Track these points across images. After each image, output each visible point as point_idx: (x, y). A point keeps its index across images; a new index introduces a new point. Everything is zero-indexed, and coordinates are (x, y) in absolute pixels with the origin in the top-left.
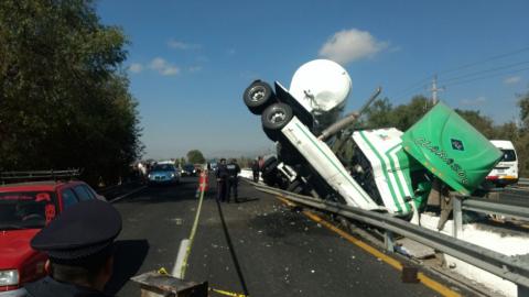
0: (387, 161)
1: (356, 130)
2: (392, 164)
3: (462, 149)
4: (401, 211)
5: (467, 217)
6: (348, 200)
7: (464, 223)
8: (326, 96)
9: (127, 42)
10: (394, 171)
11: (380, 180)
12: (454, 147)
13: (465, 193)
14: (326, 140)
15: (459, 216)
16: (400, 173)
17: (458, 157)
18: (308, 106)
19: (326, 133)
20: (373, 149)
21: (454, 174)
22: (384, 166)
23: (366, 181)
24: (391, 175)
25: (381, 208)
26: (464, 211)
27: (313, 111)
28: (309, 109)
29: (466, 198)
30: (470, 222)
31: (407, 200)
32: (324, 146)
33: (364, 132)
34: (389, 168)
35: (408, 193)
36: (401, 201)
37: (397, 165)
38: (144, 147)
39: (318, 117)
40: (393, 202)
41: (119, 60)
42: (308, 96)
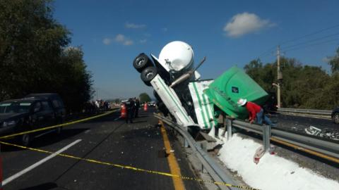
0: (201, 98)
1: (191, 82)
2: (205, 101)
3: (238, 92)
4: (206, 127)
5: (234, 130)
6: (178, 120)
7: (232, 133)
8: (177, 62)
9: (70, 33)
10: (206, 105)
11: (198, 111)
12: (233, 91)
13: (233, 116)
14: (174, 88)
15: (230, 128)
16: (208, 106)
17: (233, 96)
18: (167, 68)
19: (173, 84)
20: (197, 92)
21: (230, 107)
22: (200, 102)
23: (191, 112)
24: (204, 107)
25: (196, 125)
26: (232, 127)
27: (171, 71)
28: (168, 70)
29: (234, 119)
30: (236, 132)
31: (211, 120)
32: (172, 90)
33: (196, 83)
34: (203, 103)
35: (212, 117)
36: (207, 121)
37: (207, 102)
38: (94, 92)
39: (174, 74)
40: (203, 122)
41: (66, 43)
42: (167, 62)
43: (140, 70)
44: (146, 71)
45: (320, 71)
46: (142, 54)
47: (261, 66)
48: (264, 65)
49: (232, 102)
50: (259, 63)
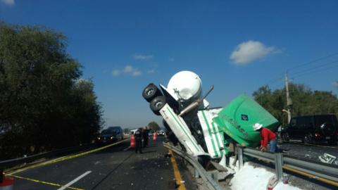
0: (211, 127)
1: (200, 110)
2: (214, 129)
3: (247, 120)
4: (217, 156)
5: (246, 158)
6: (188, 149)
7: (244, 162)
8: (186, 91)
9: (82, 67)
10: (215, 133)
11: (208, 139)
12: (242, 119)
13: (244, 144)
14: (183, 116)
15: (241, 157)
16: (218, 134)
17: (244, 124)
18: (176, 97)
19: (182, 112)
20: (206, 120)
21: (240, 134)
22: (209, 130)
23: (201, 141)
24: (213, 135)
25: (206, 154)
26: (243, 155)
27: (179, 100)
28: (177, 99)
29: (245, 147)
30: (247, 161)
31: (221, 149)
32: (181, 119)
33: (205, 111)
34: (212, 131)
35: (222, 146)
36: (218, 149)
37: (217, 130)
38: (104, 122)
39: (182, 103)
40: (213, 151)
41: (78, 76)
42: (176, 92)
43: (149, 100)
44: (155, 100)
45: (331, 95)
46: (151, 85)
47: (269, 92)
48: (273, 91)
49: (242, 130)
50: (267, 89)
